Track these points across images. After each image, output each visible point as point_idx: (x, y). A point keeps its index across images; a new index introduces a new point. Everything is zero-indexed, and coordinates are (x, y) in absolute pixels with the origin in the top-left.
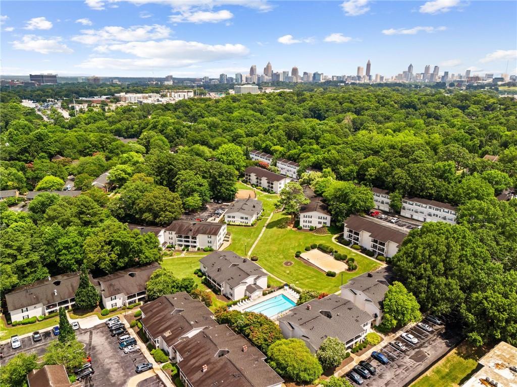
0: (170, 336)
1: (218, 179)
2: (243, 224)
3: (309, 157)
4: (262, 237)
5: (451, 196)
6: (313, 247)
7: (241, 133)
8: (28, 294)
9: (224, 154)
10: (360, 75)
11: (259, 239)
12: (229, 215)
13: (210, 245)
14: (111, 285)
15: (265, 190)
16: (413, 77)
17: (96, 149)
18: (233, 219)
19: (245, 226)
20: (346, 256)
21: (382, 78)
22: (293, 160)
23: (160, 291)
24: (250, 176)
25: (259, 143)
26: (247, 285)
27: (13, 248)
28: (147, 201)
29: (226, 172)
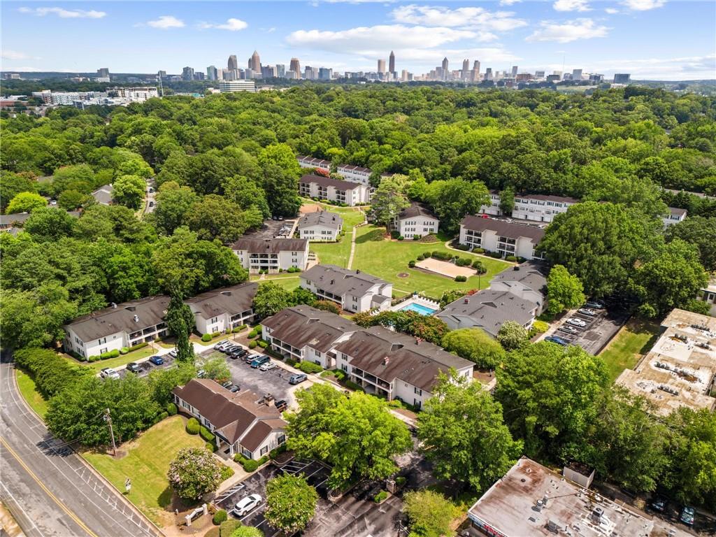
0: (319, 343)
1: (276, 188)
2: (326, 240)
3: (381, 160)
4: (355, 252)
5: (571, 189)
6: (426, 256)
7: (271, 136)
8: (99, 323)
9: (272, 157)
10: (382, 72)
11: (352, 255)
12: (306, 229)
13: (295, 264)
14: (206, 305)
15: (333, 203)
16: (449, 75)
17: (62, 162)
18: (312, 235)
19: (328, 242)
20: (470, 261)
21: (410, 75)
22: (360, 164)
23: (275, 306)
24: (308, 186)
25: (306, 146)
26: (373, 294)
27: (61, 267)
28: (202, 213)
29: (286, 177)
